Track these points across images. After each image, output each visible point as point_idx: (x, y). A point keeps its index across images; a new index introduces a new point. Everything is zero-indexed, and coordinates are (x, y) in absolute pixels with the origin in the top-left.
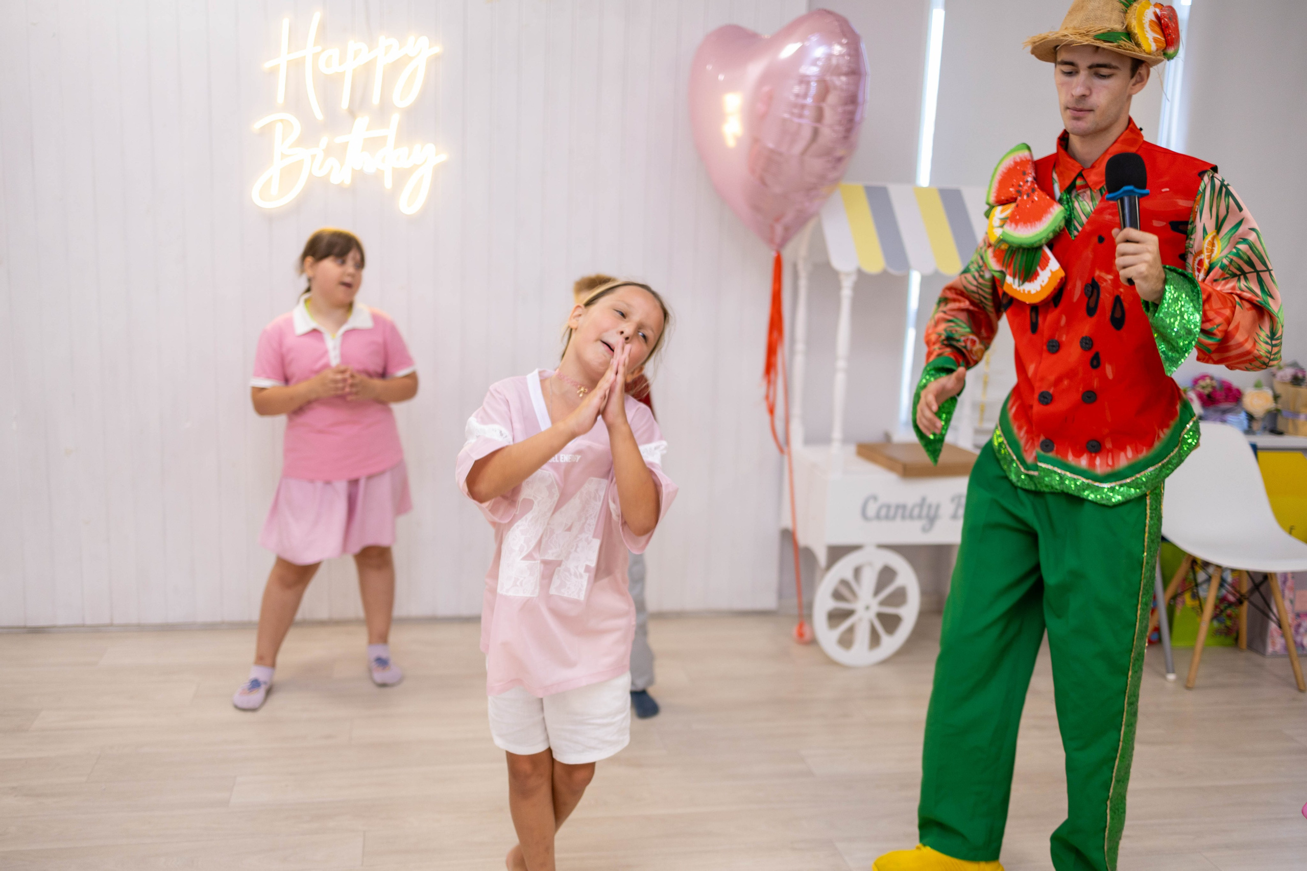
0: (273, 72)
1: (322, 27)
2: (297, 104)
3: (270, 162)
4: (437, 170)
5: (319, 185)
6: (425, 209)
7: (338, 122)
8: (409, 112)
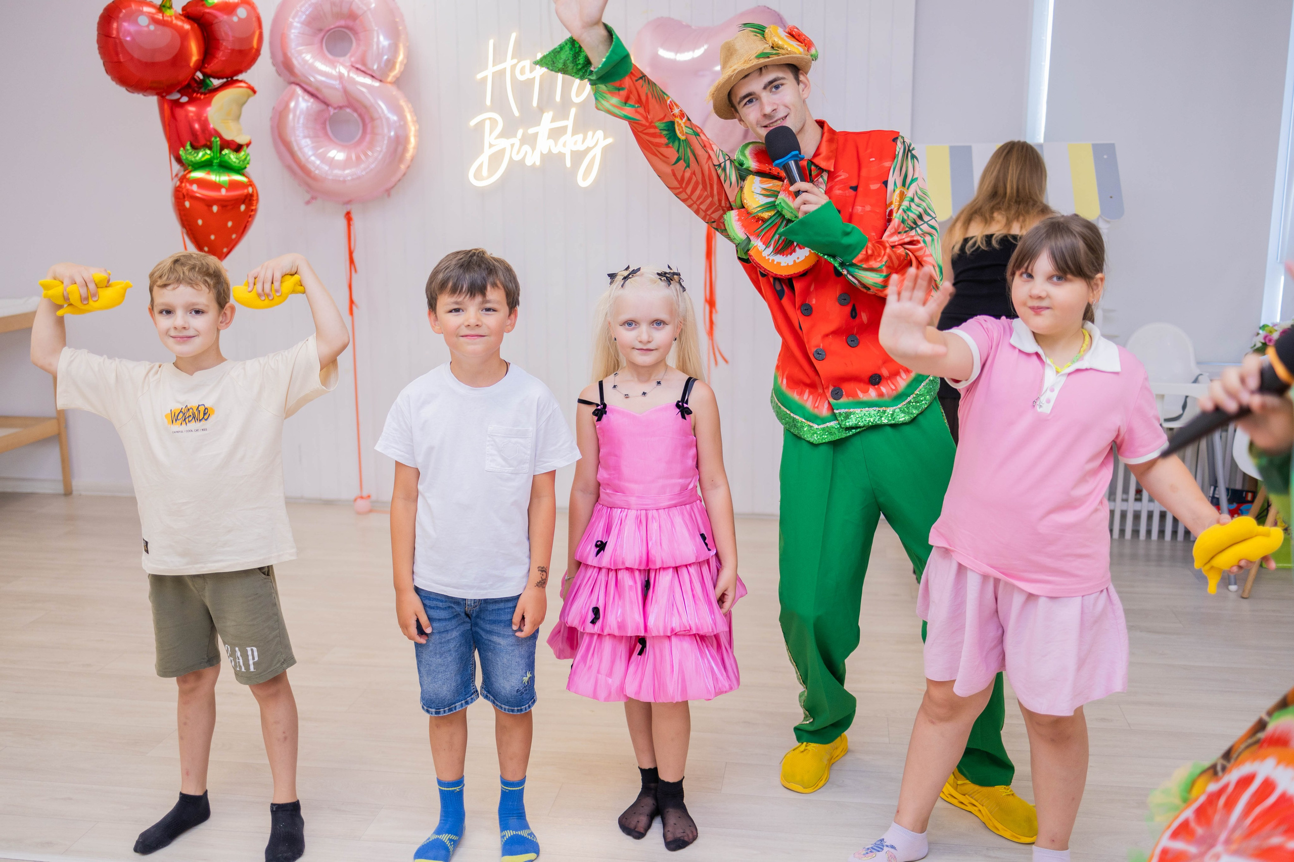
0: (484, 79)
1: (518, 43)
2: (500, 105)
3: (481, 151)
4: (606, 150)
5: (517, 167)
6: (597, 181)
7: (531, 117)
8: (583, 106)
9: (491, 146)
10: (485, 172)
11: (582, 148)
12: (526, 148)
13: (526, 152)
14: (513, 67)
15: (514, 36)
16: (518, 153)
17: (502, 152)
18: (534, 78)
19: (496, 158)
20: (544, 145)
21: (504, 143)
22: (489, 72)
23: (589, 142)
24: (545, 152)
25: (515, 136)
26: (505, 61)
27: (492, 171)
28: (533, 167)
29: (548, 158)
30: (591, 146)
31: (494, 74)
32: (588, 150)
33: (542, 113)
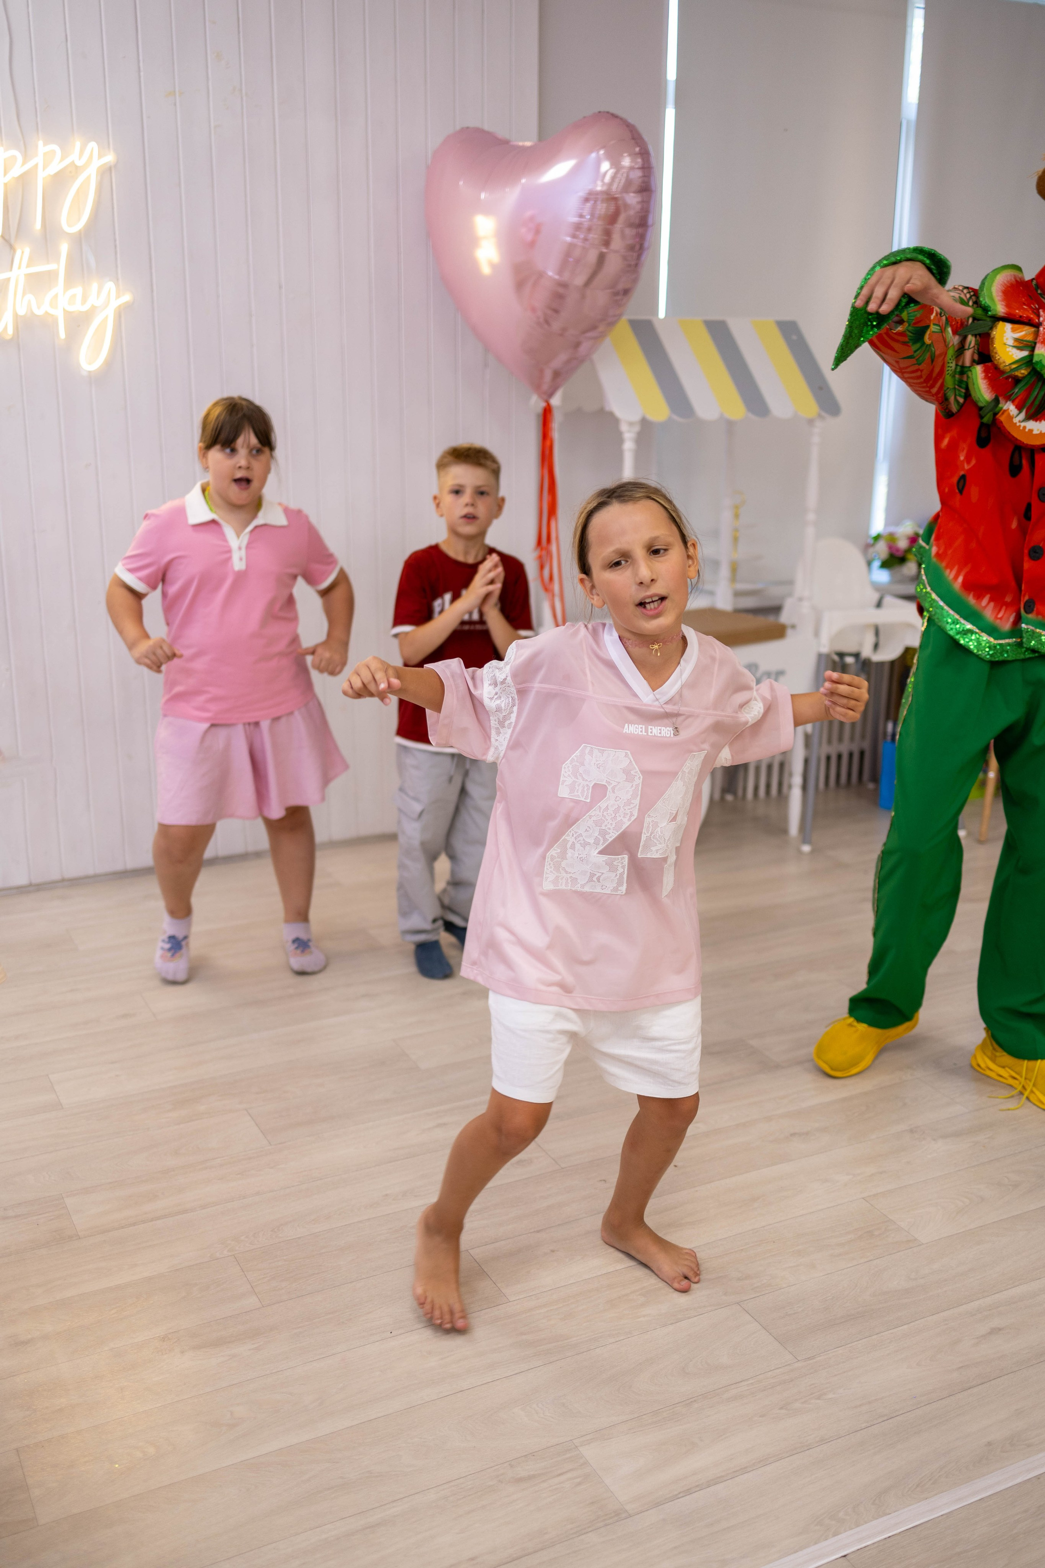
4: (119, 314)
6: (109, 364)
8: (79, 240)
29: (26, 323)
33: (12, 248)
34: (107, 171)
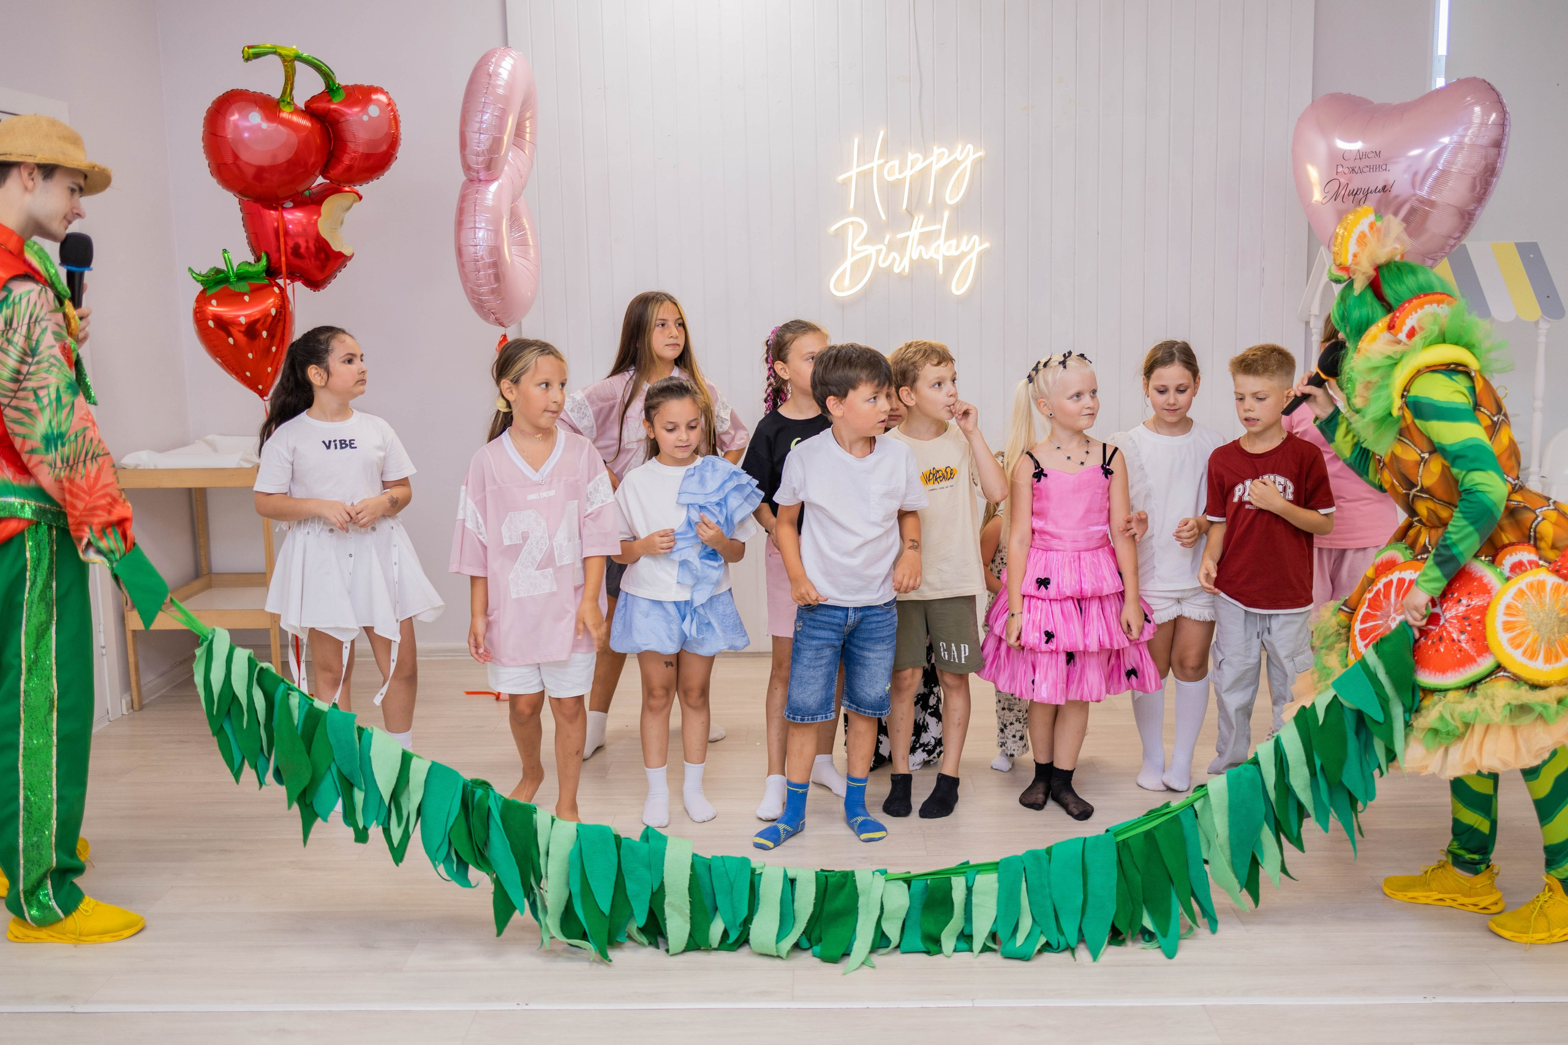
0: (846, 183)
1: (885, 141)
3: (843, 256)
4: (981, 256)
5: (883, 275)
6: (971, 291)
7: (899, 220)
8: (957, 209)
9: (854, 252)
10: (847, 282)
11: (954, 253)
12: (894, 254)
13: (894, 259)
14: (881, 167)
15: (882, 133)
16: (884, 261)
17: (866, 259)
18: (905, 177)
19: (859, 266)
20: (914, 251)
21: (871, 249)
22: (853, 173)
23: (964, 248)
24: (915, 257)
25: (882, 241)
26: (872, 160)
27: (854, 282)
28: (900, 277)
29: (919, 265)
30: (966, 250)
31: (858, 174)
32: (963, 255)
33: (912, 217)
34: (979, 162)
